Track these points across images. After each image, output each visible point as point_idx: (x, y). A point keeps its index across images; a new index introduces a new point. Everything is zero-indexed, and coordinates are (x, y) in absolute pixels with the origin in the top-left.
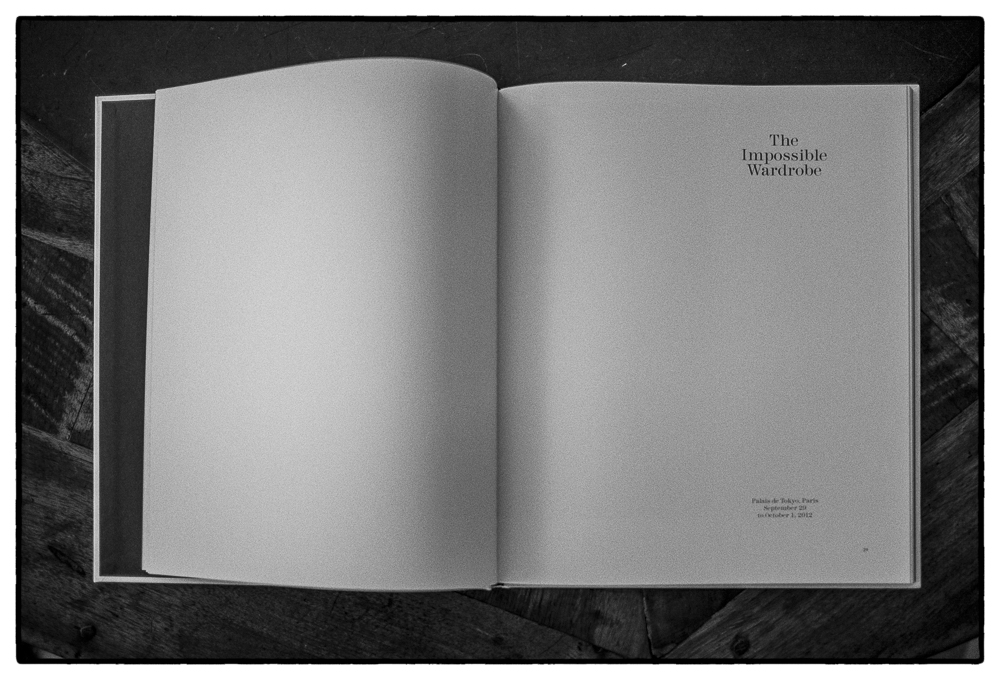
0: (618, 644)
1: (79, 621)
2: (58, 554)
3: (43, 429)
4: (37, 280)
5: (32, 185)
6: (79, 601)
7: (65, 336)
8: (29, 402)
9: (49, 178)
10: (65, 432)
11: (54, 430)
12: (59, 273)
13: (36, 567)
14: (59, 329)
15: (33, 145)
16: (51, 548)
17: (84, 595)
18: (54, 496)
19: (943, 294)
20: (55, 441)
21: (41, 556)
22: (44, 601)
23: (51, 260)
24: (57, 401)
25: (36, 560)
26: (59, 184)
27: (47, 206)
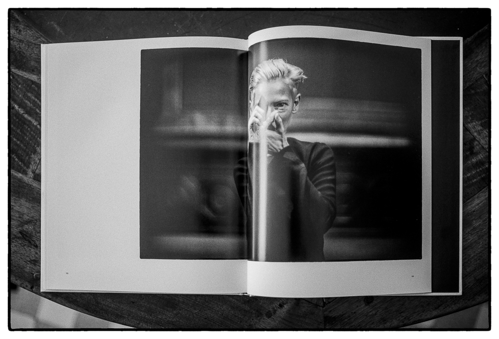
1: (34, 271)
2: (25, 237)
3: (20, 172)
4: (20, 96)
5: (19, 47)
6: (34, 260)
7: (33, 124)
8: (13, 158)
9: (29, 44)
10: (31, 174)
12: (32, 93)
13: (13, 242)
14: (30, 121)
15: (21, 27)
16: (21, 232)
17: (36, 258)
18: (24, 206)
19: (481, 125)
20: (25, 179)
21: (16, 237)
22: (16, 260)
23: (28, 86)
24: (27, 158)
25: (13, 239)
26: (33, 48)
27: (27, 58)
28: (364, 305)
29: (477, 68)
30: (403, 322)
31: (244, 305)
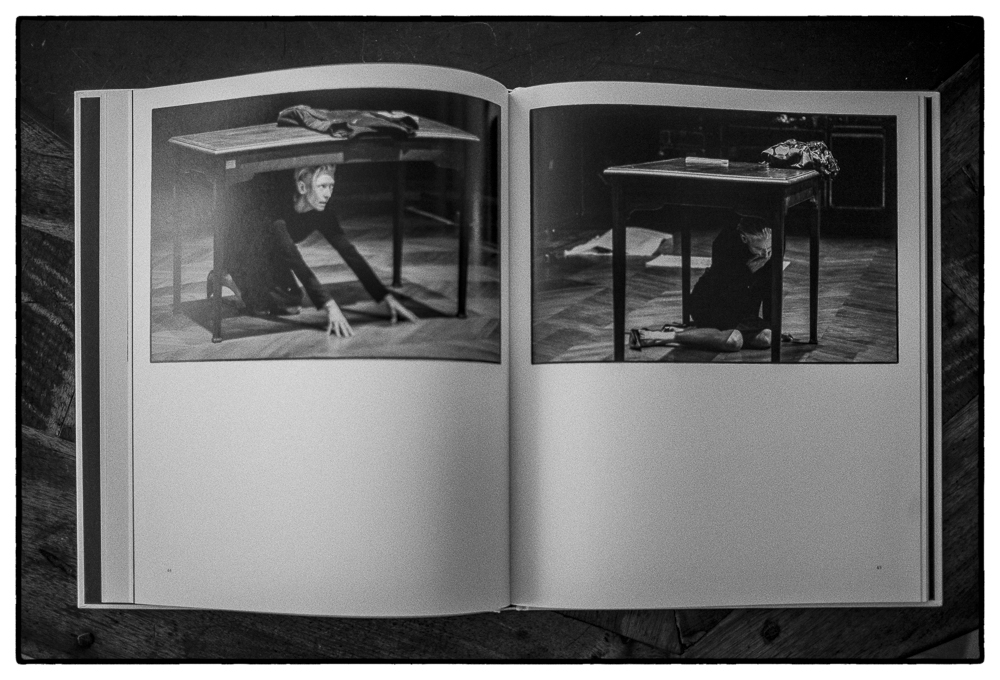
0: (646, 634)
1: (76, 628)
2: (52, 559)
3: (30, 425)
7: (52, 324)
9: (29, 156)
10: (55, 428)
11: (42, 426)
12: (43, 258)
13: (27, 572)
14: (44, 318)
16: (42, 551)
18: (45, 495)
20: (45, 438)
21: (32, 561)
22: (38, 609)
23: (34, 244)
24: (45, 395)
25: (27, 565)
26: (39, 163)
27: (28, 187)
28: (761, 645)
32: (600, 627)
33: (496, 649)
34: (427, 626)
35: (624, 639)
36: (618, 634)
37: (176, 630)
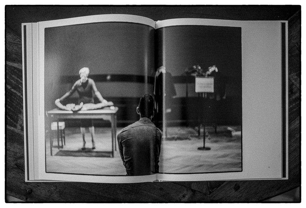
0: (199, 188)
1: (27, 188)
2: (19, 167)
3: (12, 126)
4: (8, 77)
7: (18, 95)
9: (10, 44)
10: (19, 127)
11: (15, 127)
12: (15, 75)
13: (12, 171)
14: (15, 93)
16: (16, 165)
18: (16, 148)
19: (296, 75)
20: (16, 130)
21: (13, 168)
22: (15, 182)
23: (12, 71)
24: (16, 117)
25: (12, 169)
26: (13, 46)
27: (10, 53)
28: (234, 191)
29: (292, 40)
30: (258, 200)
31: (161, 198)
32: (185, 186)
33: (154, 194)
34: (133, 186)
35: (192, 190)
36: (190, 189)
37: (57, 188)
